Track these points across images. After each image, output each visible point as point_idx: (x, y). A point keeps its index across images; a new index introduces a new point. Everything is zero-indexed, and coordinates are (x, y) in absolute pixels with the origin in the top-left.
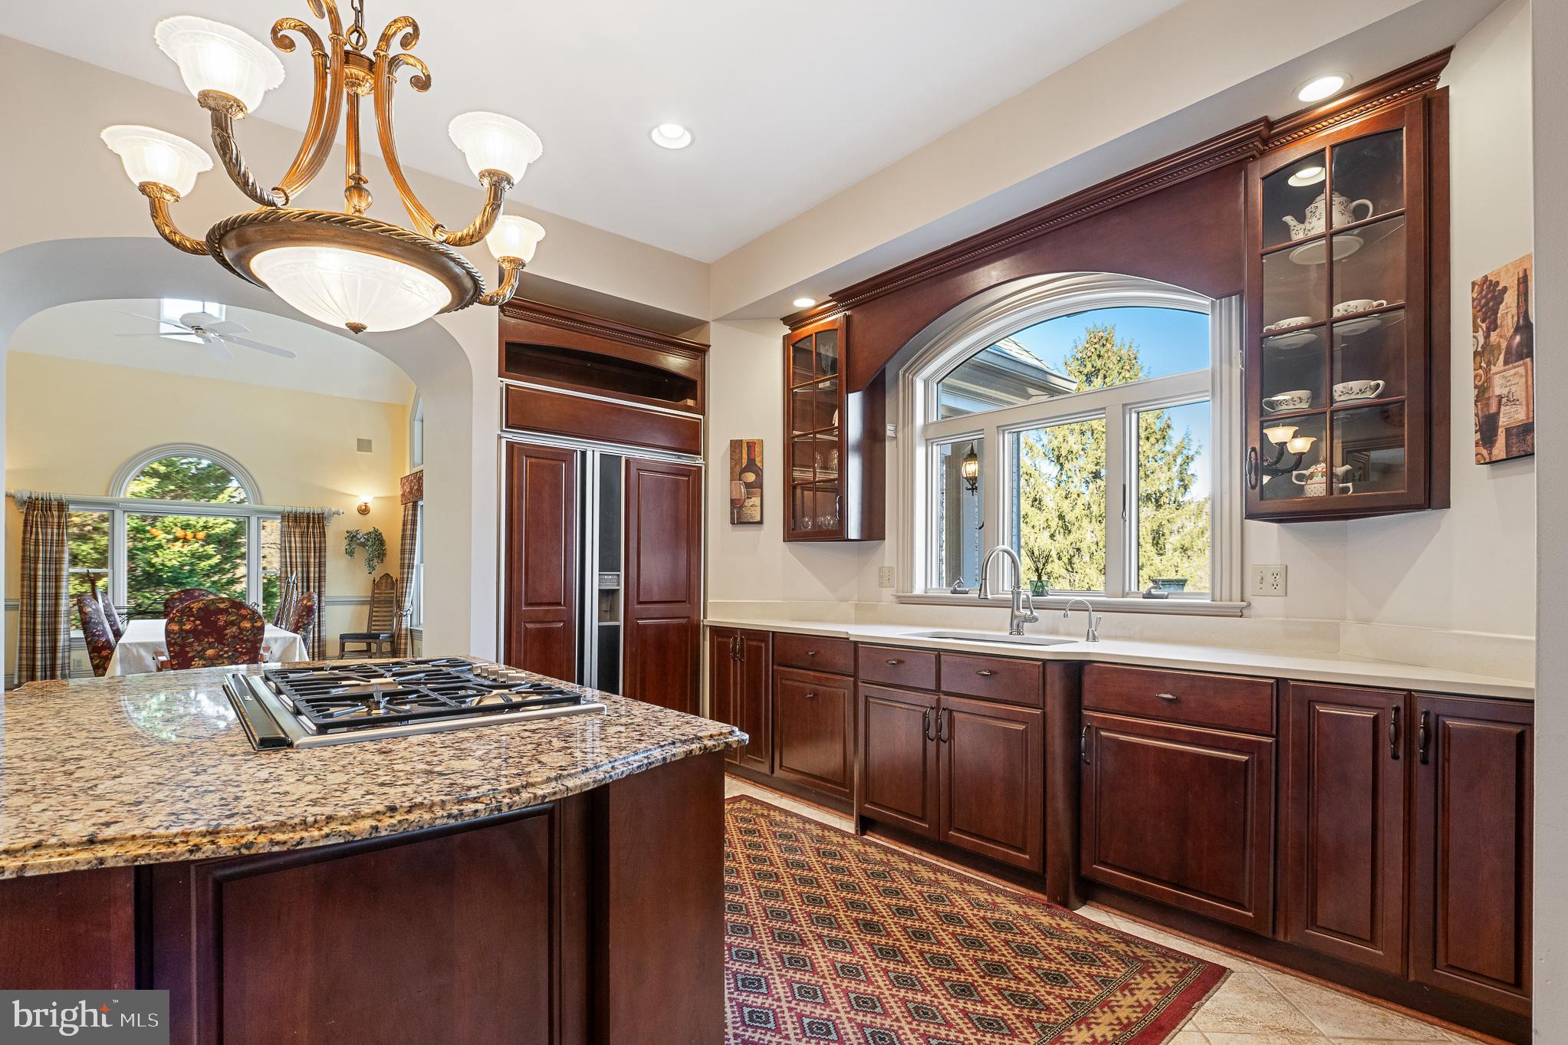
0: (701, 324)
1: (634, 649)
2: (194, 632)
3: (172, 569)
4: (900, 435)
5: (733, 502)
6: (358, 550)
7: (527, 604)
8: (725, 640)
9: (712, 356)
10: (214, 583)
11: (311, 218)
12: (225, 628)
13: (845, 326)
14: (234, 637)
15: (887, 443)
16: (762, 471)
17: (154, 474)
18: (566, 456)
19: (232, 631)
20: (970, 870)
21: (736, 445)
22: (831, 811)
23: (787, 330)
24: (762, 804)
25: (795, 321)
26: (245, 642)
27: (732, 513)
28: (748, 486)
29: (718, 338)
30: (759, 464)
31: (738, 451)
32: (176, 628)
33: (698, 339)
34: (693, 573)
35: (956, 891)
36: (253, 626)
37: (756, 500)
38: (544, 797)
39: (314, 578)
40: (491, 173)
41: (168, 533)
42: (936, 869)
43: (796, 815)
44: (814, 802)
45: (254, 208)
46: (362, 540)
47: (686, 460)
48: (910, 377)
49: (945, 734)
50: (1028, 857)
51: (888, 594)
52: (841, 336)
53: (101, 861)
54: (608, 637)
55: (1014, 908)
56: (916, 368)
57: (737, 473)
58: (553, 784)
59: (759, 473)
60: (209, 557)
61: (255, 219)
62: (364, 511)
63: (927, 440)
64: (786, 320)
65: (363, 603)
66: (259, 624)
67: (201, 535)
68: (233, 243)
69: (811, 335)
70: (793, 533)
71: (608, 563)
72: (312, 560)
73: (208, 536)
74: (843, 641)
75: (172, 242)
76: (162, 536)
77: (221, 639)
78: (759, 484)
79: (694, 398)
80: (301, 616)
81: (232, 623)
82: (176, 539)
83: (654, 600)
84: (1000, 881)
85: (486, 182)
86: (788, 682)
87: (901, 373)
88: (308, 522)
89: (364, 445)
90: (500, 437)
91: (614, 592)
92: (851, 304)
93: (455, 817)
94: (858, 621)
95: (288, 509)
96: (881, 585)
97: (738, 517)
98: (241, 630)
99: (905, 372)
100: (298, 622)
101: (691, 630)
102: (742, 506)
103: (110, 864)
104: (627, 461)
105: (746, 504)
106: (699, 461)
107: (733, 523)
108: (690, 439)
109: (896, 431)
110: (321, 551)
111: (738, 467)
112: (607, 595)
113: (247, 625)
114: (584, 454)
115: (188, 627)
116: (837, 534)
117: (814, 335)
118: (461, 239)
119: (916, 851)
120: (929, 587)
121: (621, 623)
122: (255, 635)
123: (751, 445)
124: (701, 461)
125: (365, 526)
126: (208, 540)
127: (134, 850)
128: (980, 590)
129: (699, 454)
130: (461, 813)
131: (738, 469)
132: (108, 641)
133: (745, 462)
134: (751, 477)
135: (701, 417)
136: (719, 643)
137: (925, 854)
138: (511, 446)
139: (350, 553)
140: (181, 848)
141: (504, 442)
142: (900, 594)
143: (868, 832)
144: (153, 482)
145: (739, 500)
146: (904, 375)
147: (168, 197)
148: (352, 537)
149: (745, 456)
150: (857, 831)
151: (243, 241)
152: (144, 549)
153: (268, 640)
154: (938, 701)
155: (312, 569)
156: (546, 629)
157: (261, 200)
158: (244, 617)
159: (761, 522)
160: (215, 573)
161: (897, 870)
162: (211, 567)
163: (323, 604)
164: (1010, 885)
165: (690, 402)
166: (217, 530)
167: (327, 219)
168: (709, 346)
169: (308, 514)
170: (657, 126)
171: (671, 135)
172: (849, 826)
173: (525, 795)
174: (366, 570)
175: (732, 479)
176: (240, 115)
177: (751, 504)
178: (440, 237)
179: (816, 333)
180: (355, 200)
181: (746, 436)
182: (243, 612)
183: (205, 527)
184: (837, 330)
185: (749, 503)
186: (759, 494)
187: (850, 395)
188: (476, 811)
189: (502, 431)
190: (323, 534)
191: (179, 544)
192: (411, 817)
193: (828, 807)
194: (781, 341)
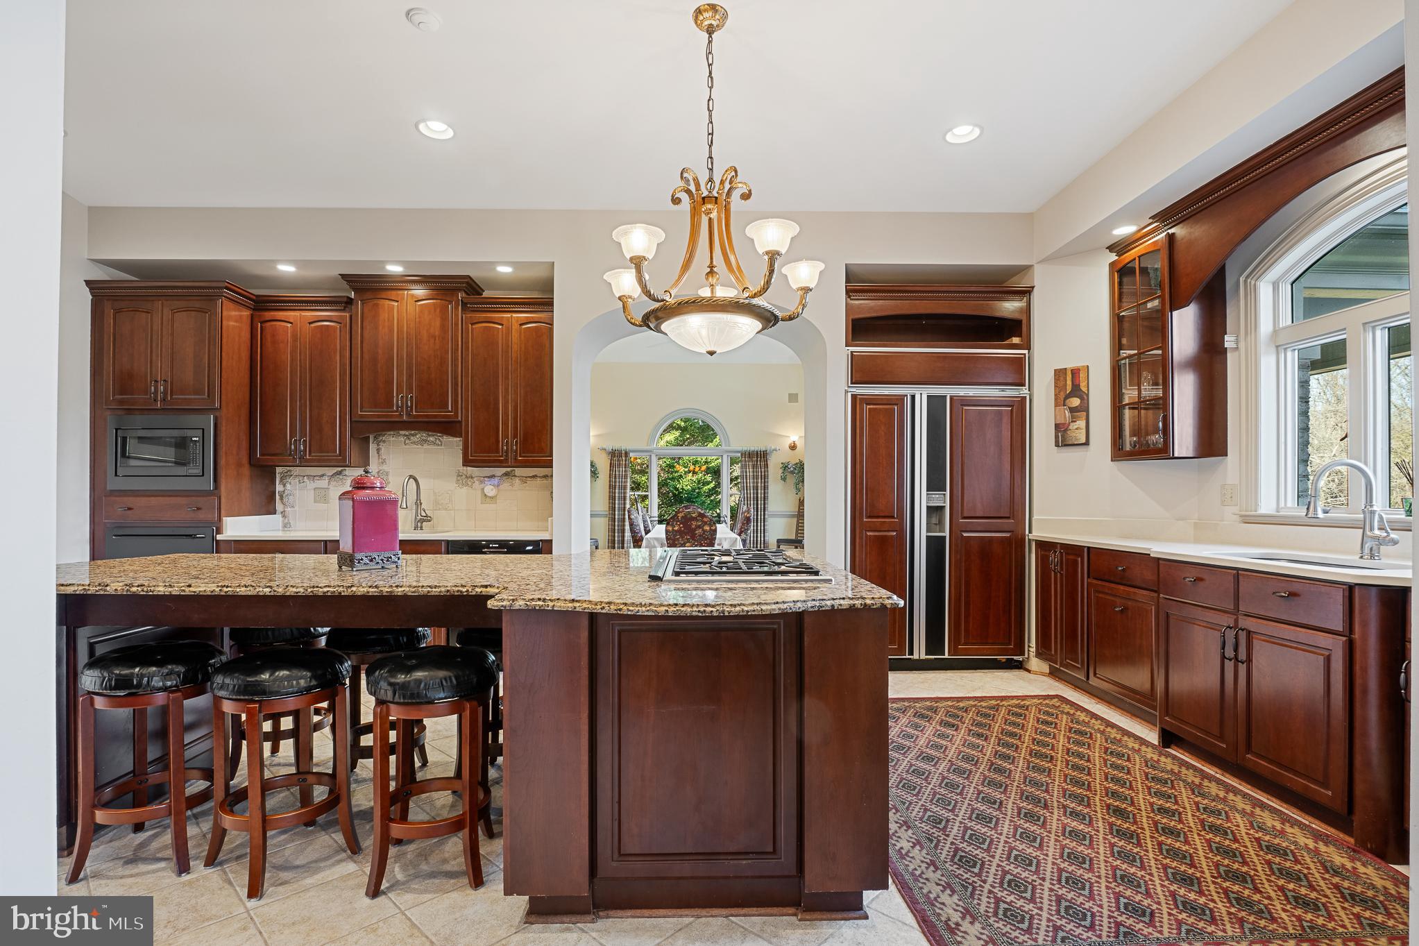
0: (1024, 270)
1: (959, 557)
2: (679, 531)
3: (688, 492)
4: (1242, 345)
5: (1057, 426)
6: (789, 476)
7: (867, 517)
8: (1046, 553)
9: (1036, 295)
10: (711, 501)
11: (680, 304)
12: (695, 530)
13: (1167, 245)
14: (700, 536)
15: (1229, 355)
16: (1088, 395)
17: (679, 427)
18: (899, 400)
19: (699, 531)
20: (1274, 799)
21: (1060, 374)
22: (1143, 722)
23: (1113, 257)
24: (1072, 704)
25: (1119, 247)
26: (706, 539)
27: (1057, 437)
28: (1072, 410)
29: (1041, 280)
30: (1084, 389)
31: (1062, 378)
32: (671, 529)
33: (1024, 284)
34: (1017, 492)
35: (1243, 812)
36: (711, 529)
37: (1081, 423)
38: (748, 612)
39: (760, 499)
40: (767, 253)
41: (685, 467)
42: (1229, 789)
43: (1102, 719)
44: (1128, 712)
45: (657, 305)
46: (792, 469)
47: (1011, 392)
48: (1253, 282)
49: (1242, 655)
50: (1330, 793)
51: (1230, 514)
52: (1164, 254)
53: (575, 608)
54: (935, 546)
55: (1302, 840)
56: (1258, 272)
57: (1061, 399)
58: (755, 606)
59: (1084, 397)
60: (708, 483)
61: (657, 309)
62: (793, 447)
63: (1277, 347)
64: (1111, 248)
65: (793, 516)
66: (713, 528)
67: (704, 468)
68: (653, 320)
69: (1135, 259)
70: (1119, 452)
71: (935, 483)
72: (759, 485)
73: (708, 468)
74: (1144, 557)
75: (631, 323)
76: (682, 470)
77: (693, 537)
78: (1084, 409)
79: (1020, 335)
80: (743, 524)
81: (699, 527)
82: (689, 472)
83: (978, 515)
84: (1307, 817)
85: (766, 257)
86: (1101, 595)
87: (1242, 279)
88: (757, 457)
89: (793, 398)
90: (846, 392)
91: (942, 508)
92: (1173, 221)
93: (702, 612)
94: (1197, 540)
95: (745, 449)
96: (1223, 503)
97: (1063, 438)
98: (704, 531)
99: (1247, 277)
100: (742, 528)
101: (1017, 543)
102: (1066, 430)
103: (577, 610)
104: (952, 398)
105: (1070, 427)
106: (1024, 391)
107: (1057, 445)
108: (1018, 372)
109: (1237, 342)
110: (765, 478)
111: (1062, 393)
112: (934, 511)
113: (707, 528)
114: (913, 397)
115: (676, 528)
116: (1163, 452)
117: (1137, 259)
118: (755, 294)
119: (1218, 771)
120: (1282, 505)
121: (947, 534)
122: (712, 536)
123: (1075, 372)
124: (1027, 391)
125: (793, 459)
126: (708, 471)
127: (585, 605)
128: (1308, 509)
129: (1023, 385)
130: (705, 611)
131: (1062, 396)
132: (641, 536)
133: (1069, 389)
134: (1075, 402)
135: (1026, 352)
136: (1042, 556)
137: (1227, 775)
138: (854, 397)
139: (784, 479)
140: (599, 607)
141: (849, 394)
142: (1243, 513)
143: (1173, 746)
144: (677, 433)
145: (1064, 424)
146: (1245, 281)
147: (630, 300)
148: (785, 467)
149: (1069, 382)
150: (1159, 742)
151: (657, 318)
152: (673, 479)
153: (720, 539)
154: (1236, 621)
155: (759, 491)
156: (882, 536)
157: (658, 301)
158: (705, 523)
159: (1087, 443)
160: (712, 494)
161: (1184, 781)
162: (710, 490)
163: (766, 517)
164: (1317, 822)
165: (1016, 340)
166: (713, 464)
167: (687, 302)
168: (1033, 287)
169: (757, 452)
170: (950, 130)
171: (963, 133)
172: (1153, 737)
173: (738, 609)
174: (794, 491)
175: (1056, 405)
176: (646, 263)
177: (1076, 427)
178: (746, 294)
179: (1139, 257)
180: (710, 279)
181: (1070, 364)
182: (705, 520)
183: (706, 462)
184: (1159, 250)
185: (1073, 426)
186: (1084, 417)
187: (1175, 313)
188: (712, 611)
189: (849, 387)
190: (766, 466)
191: (691, 474)
192: (682, 609)
193: (1141, 718)
194: (1107, 269)
